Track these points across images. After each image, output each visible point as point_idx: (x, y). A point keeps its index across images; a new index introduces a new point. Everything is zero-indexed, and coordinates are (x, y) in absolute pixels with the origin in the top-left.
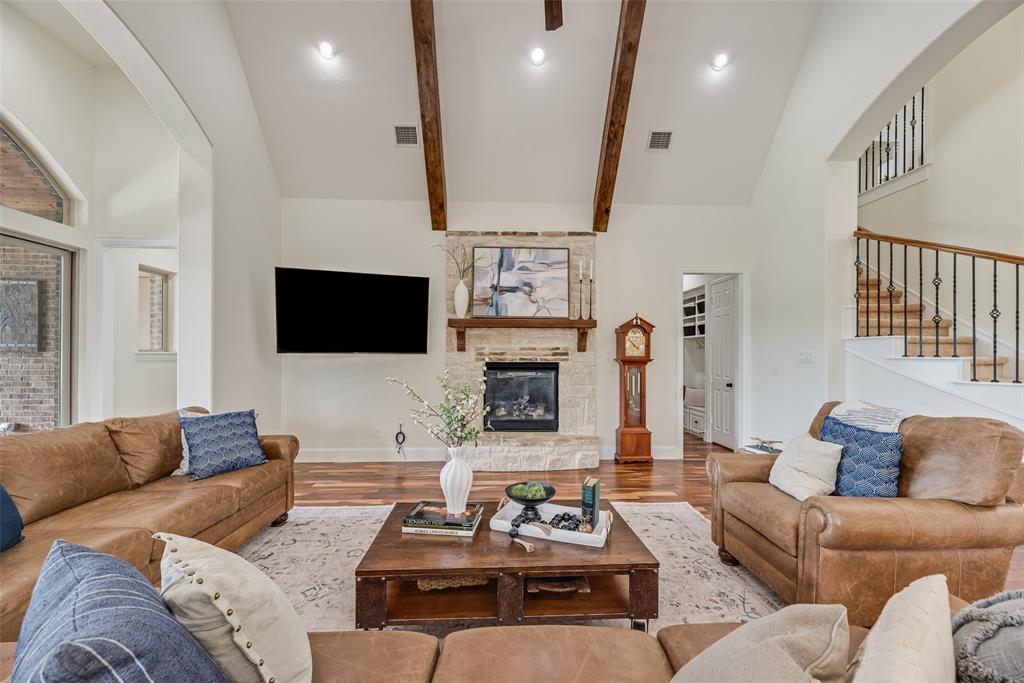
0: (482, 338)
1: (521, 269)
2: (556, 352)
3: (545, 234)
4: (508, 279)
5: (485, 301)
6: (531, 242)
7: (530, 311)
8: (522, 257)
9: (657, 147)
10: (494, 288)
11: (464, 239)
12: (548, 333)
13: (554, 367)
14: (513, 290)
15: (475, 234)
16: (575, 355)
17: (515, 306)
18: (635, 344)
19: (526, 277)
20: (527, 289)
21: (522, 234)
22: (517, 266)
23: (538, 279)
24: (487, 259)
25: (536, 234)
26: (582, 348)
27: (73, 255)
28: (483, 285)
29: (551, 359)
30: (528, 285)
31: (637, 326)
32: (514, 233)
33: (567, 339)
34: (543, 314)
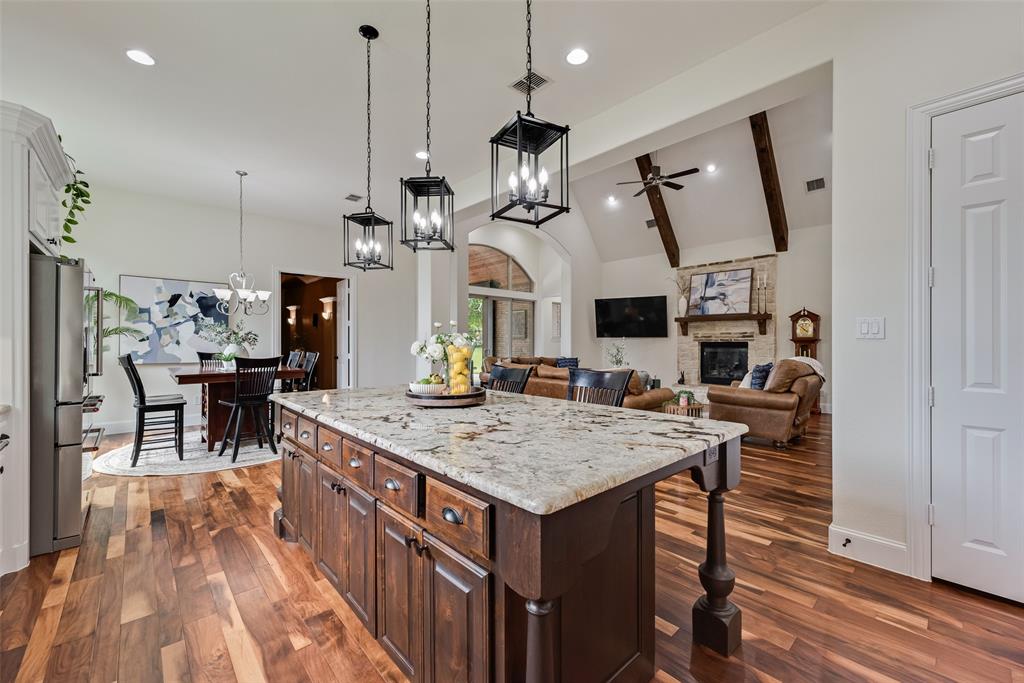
0: (697, 327)
1: (719, 285)
2: (744, 335)
3: (736, 261)
4: (710, 292)
5: (696, 306)
6: (728, 267)
7: (723, 310)
8: (720, 277)
9: (814, 189)
10: (702, 298)
11: (687, 271)
12: (739, 323)
13: (745, 345)
14: (713, 298)
15: (693, 267)
16: (759, 338)
17: (713, 308)
18: (806, 329)
19: (722, 290)
20: (722, 297)
21: (721, 263)
22: (717, 283)
23: (729, 290)
24: (698, 281)
25: (731, 262)
26: (763, 332)
27: (533, 303)
28: (695, 297)
29: (741, 339)
30: (723, 294)
31: (804, 315)
32: (717, 263)
33: (751, 327)
34: (732, 312)
